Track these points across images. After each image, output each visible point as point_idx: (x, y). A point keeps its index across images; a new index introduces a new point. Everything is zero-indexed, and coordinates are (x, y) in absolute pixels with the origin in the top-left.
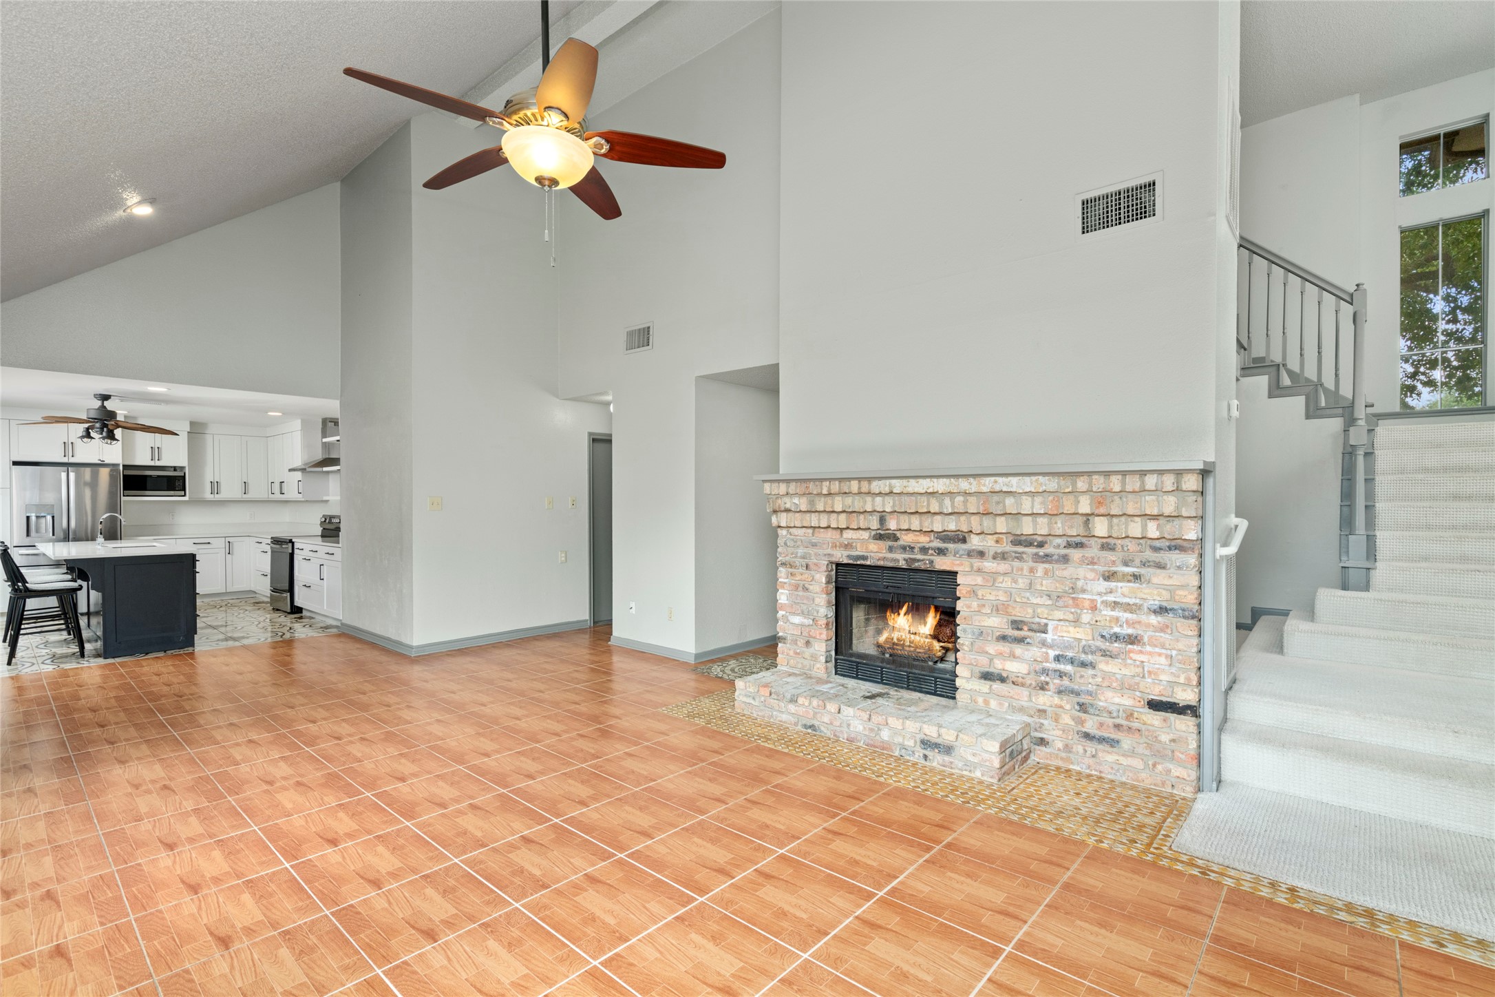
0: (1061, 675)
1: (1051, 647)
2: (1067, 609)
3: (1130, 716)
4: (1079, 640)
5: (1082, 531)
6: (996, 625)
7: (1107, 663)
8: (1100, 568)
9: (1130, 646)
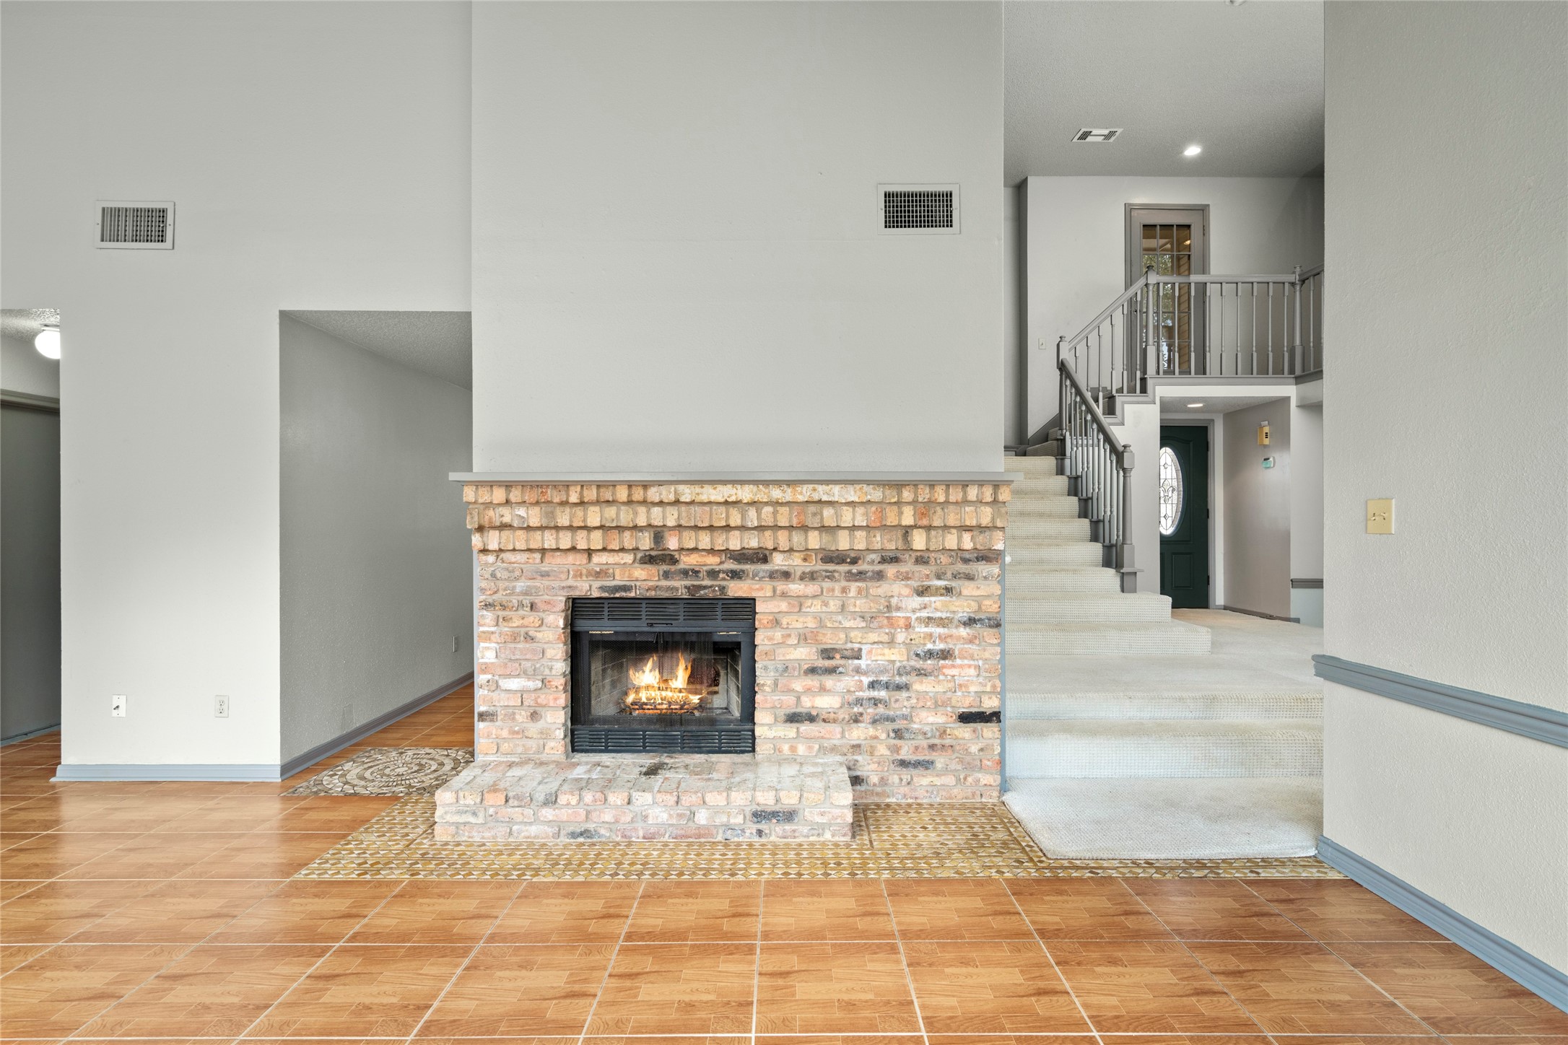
0: (876, 702)
1: (865, 673)
2: (881, 630)
3: (943, 733)
4: (893, 662)
5: (900, 545)
6: (803, 657)
7: (922, 682)
8: (914, 584)
9: (942, 662)
